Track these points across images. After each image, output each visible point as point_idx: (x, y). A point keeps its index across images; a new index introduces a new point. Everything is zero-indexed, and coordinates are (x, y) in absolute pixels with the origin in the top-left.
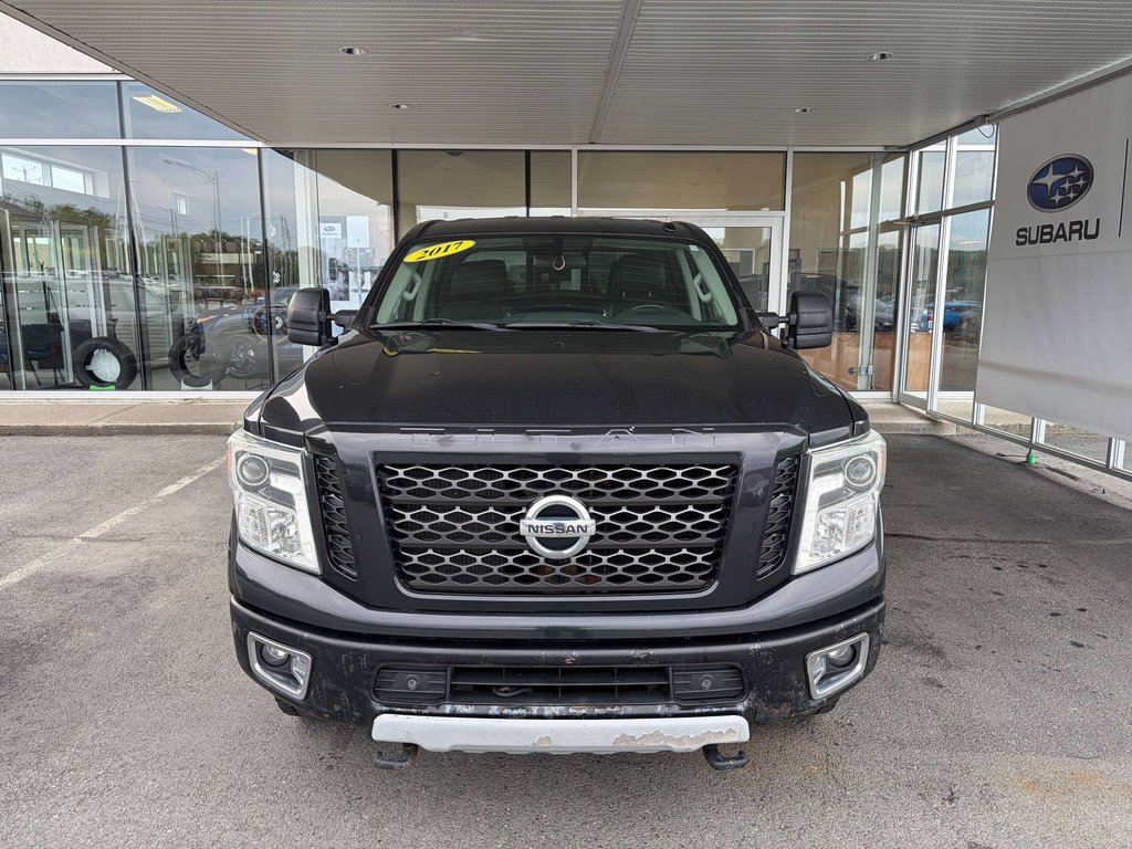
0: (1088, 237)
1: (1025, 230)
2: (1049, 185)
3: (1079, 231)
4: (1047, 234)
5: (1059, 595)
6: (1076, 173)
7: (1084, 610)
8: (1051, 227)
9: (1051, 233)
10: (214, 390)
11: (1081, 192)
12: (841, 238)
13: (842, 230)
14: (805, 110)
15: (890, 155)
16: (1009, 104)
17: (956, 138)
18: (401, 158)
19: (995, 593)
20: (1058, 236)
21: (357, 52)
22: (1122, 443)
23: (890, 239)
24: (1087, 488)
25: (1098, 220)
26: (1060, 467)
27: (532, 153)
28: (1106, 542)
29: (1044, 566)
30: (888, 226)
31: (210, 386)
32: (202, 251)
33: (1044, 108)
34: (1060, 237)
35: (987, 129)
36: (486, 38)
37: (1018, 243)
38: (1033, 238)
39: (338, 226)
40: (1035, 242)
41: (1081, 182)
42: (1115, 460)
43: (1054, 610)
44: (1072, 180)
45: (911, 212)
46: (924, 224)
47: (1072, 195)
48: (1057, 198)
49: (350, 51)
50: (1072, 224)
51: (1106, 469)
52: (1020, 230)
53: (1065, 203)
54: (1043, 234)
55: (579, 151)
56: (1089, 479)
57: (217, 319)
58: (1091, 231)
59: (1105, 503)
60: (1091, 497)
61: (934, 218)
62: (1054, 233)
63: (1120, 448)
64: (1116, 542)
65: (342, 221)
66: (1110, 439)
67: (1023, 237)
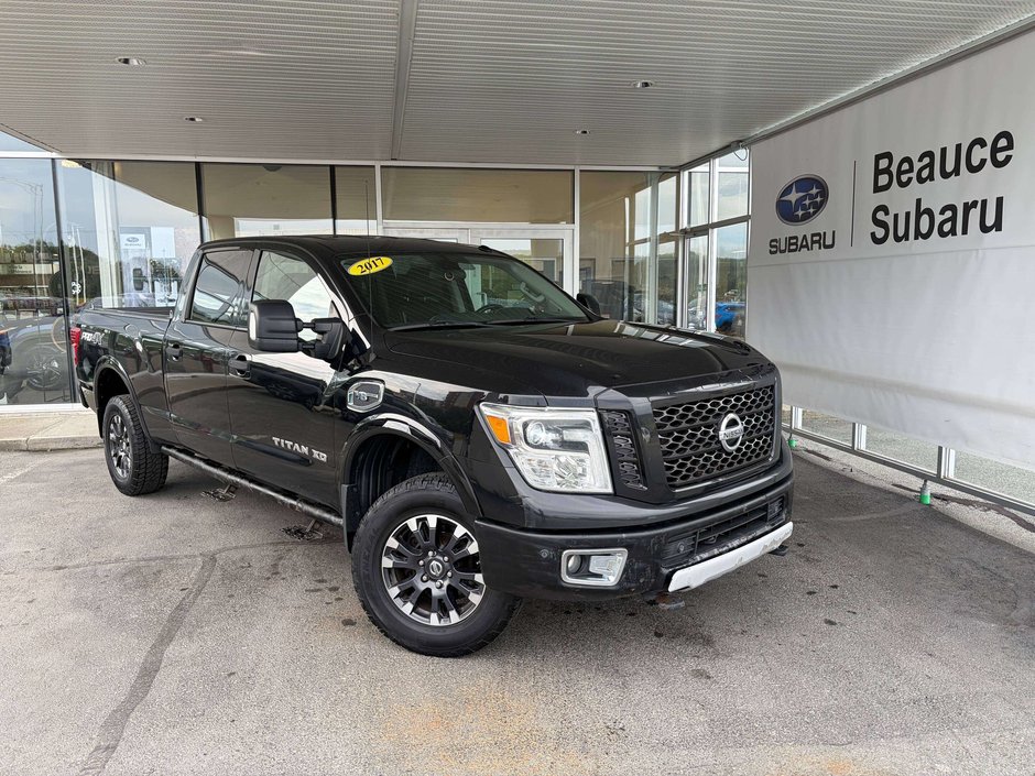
0: (826, 247)
1: (775, 240)
2: (793, 202)
3: (818, 242)
4: (793, 244)
5: (815, 572)
6: (814, 191)
7: (836, 587)
8: (796, 238)
9: (796, 244)
10: (9, 403)
11: (819, 207)
12: (627, 248)
13: (627, 241)
14: (585, 132)
15: (664, 174)
16: (758, 131)
17: (717, 160)
18: (205, 171)
19: (760, 575)
20: (802, 246)
21: (134, 62)
22: (864, 428)
23: (667, 248)
24: (837, 467)
25: (834, 232)
26: (816, 449)
27: (336, 169)
28: (855, 518)
29: (802, 545)
30: (666, 237)
31: (5, 399)
32: (13, 262)
33: (786, 135)
34: (804, 247)
35: (742, 153)
36: (264, 52)
37: (771, 252)
38: (783, 248)
39: (141, 237)
40: (784, 251)
41: (819, 199)
42: (859, 442)
43: (811, 588)
44: (812, 197)
45: (684, 224)
46: (695, 235)
47: (811, 210)
48: (800, 213)
49: (126, 61)
50: (813, 235)
51: (852, 451)
52: (772, 241)
53: (807, 217)
54: (791, 244)
55: (382, 167)
56: (840, 460)
57: (17, 330)
58: (829, 242)
59: (852, 481)
60: (841, 476)
61: (703, 231)
62: (799, 244)
63: (862, 432)
64: (862, 517)
65: (147, 232)
66: (854, 424)
67: (775, 247)
